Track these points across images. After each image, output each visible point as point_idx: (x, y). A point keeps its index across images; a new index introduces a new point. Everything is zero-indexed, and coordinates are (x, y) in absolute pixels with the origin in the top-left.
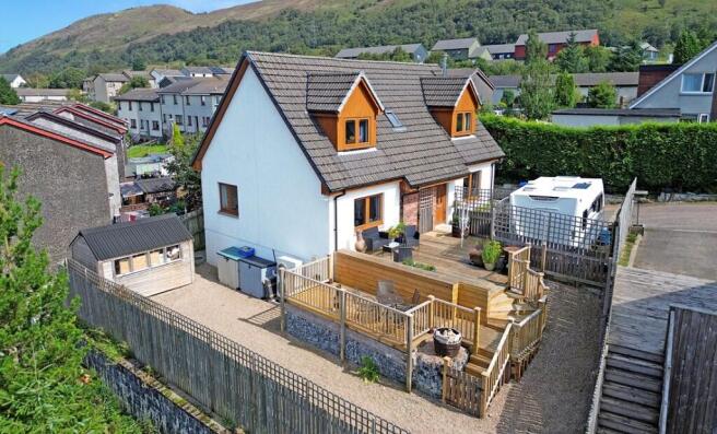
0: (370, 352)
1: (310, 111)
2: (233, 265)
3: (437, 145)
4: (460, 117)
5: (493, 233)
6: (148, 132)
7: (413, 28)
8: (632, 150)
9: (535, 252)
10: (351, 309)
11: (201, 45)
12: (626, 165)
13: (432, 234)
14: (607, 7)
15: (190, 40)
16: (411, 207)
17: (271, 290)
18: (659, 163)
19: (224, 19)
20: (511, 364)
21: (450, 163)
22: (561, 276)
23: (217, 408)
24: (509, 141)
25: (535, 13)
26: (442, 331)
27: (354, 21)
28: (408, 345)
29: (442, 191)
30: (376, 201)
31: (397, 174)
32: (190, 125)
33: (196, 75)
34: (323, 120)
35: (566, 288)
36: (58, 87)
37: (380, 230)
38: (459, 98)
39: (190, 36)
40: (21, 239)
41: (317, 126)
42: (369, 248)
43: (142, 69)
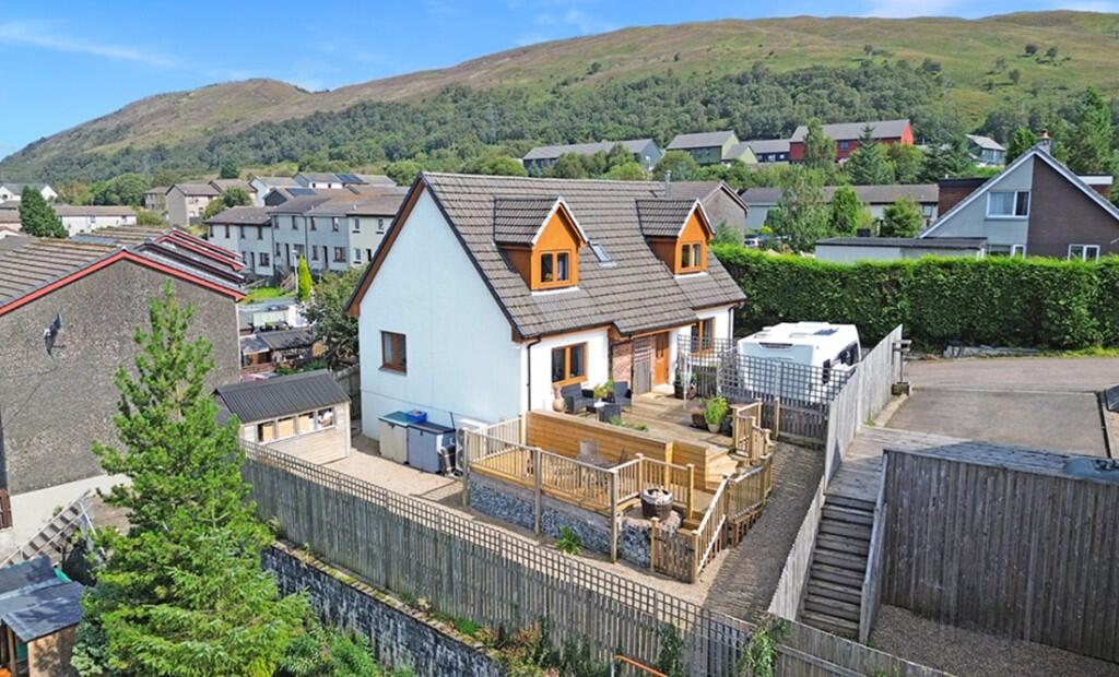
0: (570, 520)
1: (497, 243)
2: (400, 432)
3: (657, 284)
4: (686, 249)
5: (719, 389)
6: (253, 269)
7: (641, 114)
8: (909, 291)
9: (767, 411)
10: (548, 474)
11: (320, 139)
12: (902, 310)
13: (650, 396)
14: (931, 84)
15: (304, 131)
16: (622, 361)
17: (448, 463)
18: (942, 308)
19: (355, 100)
20: (728, 527)
21: (672, 307)
22: (797, 437)
23: (393, 583)
24: (754, 280)
25: (824, 92)
26: (651, 492)
27: (552, 104)
28: (612, 508)
29: (662, 340)
30: (578, 351)
31: (604, 319)
32: (315, 258)
33: (319, 186)
34: (514, 253)
35: (803, 451)
36: (107, 203)
37: (583, 388)
38: (684, 226)
39: (304, 125)
40: (191, 382)
41: (507, 260)
42: (570, 408)
43: (236, 177)
